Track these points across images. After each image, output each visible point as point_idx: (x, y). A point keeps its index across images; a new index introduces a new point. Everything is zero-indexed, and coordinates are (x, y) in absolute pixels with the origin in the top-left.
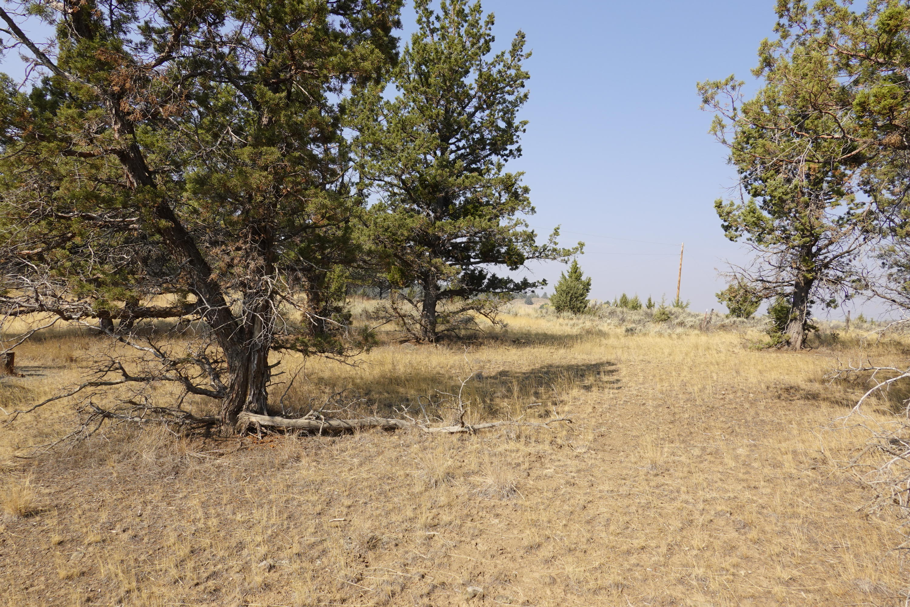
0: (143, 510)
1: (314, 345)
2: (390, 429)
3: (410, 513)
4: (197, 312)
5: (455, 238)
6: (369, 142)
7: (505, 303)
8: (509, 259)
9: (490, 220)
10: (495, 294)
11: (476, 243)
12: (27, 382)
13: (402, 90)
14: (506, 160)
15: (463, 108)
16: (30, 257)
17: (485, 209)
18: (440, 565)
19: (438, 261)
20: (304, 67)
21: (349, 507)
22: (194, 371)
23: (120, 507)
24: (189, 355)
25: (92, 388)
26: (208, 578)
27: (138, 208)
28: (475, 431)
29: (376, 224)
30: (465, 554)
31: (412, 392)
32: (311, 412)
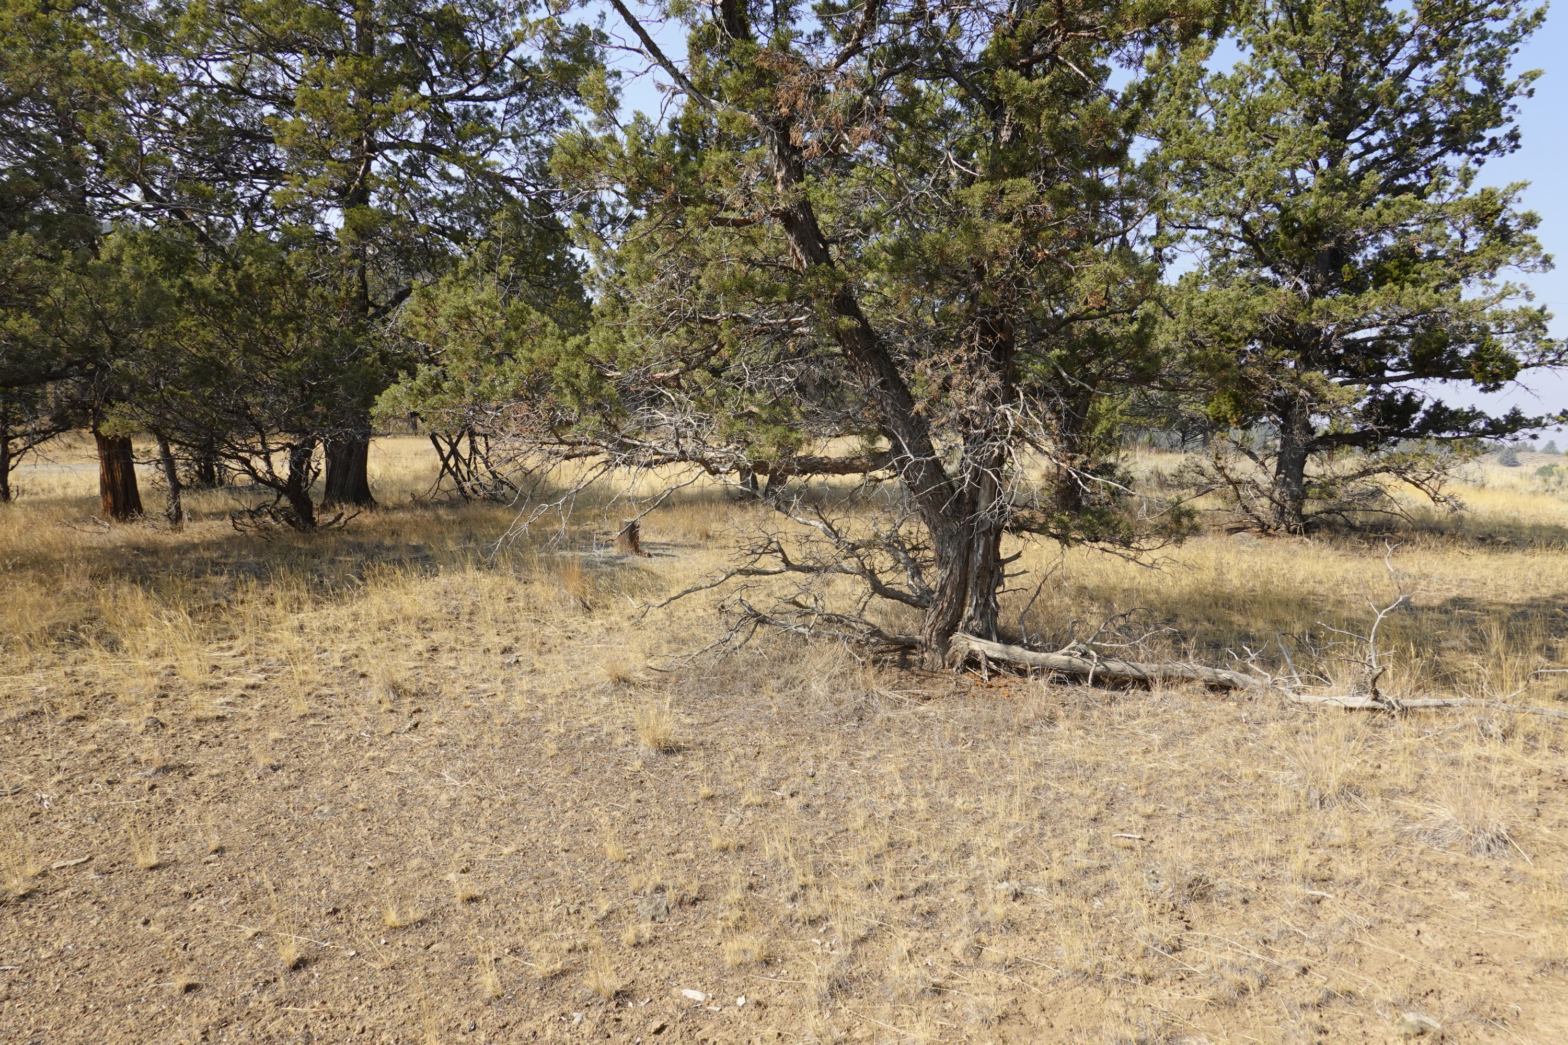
0: (816, 767)
1: (1080, 528)
2: (1222, 688)
3: (1269, 848)
4: (892, 467)
5: (1354, 330)
6: (1178, 157)
7: (1466, 460)
8: (1481, 369)
9: (1436, 290)
10: (1441, 441)
11: (1401, 339)
12: (655, 564)
13: (1250, 49)
14: (1480, 162)
15: (1383, 64)
16: (664, 383)
17: (1426, 269)
18: (1338, 957)
19: (1316, 376)
20: (1080, 27)
21: (1149, 817)
22: (882, 560)
23: (784, 759)
24: (877, 535)
25: (743, 578)
26: (917, 891)
27: (808, 302)
28: (1405, 710)
29: (1190, 310)
30: (1394, 946)
31: (1260, 624)
32: (1074, 643)
